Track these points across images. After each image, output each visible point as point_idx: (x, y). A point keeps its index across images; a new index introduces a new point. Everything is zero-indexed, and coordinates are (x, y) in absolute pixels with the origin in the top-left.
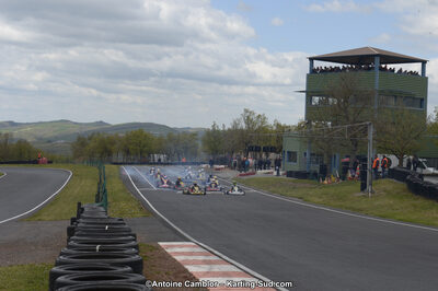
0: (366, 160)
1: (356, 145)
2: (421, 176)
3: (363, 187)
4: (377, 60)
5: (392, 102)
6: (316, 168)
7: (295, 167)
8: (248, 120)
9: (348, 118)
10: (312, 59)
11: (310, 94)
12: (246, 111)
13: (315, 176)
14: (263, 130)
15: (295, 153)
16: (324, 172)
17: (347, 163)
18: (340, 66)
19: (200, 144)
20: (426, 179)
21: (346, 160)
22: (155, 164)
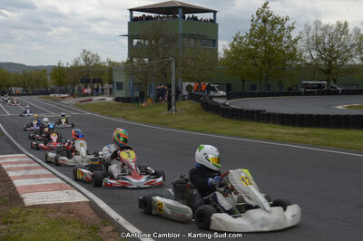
0: (170, 87)
1: (165, 76)
2: (211, 98)
3: (170, 107)
4: (180, 11)
5: (192, 42)
6: (137, 94)
7: (122, 94)
8: (86, 59)
9: (158, 55)
10: (131, 10)
11: (131, 37)
12: (84, 51)
13: (136, 100)
14: (98, 65)
15: (122, 84)
18: (153, 15)
19: (49, 79)
20: (214, 100)
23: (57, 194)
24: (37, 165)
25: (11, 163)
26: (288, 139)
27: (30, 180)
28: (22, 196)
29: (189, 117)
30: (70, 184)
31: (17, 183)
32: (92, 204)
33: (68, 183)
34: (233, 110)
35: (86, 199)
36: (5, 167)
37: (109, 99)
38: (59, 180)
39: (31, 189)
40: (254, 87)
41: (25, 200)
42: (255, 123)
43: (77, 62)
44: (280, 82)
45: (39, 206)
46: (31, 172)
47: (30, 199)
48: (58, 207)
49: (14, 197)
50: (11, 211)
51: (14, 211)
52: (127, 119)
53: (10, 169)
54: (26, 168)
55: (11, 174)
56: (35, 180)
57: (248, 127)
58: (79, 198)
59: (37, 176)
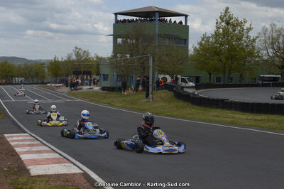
0: (148, 78)
1: (144, 69)
2: (182, 88)
3: (147, 96)
4: (157, 14)
5: (167, 42)
6: (120, 84)
7: (107, 84)
8: (78, 54)
9: (138, 52)
10: (116, 14)
11: (115, 37)
12: (76, 48)
13: (119, 89)
14: (87, 60)
15: (108, 75)
16: (125, 87)
17: (139, 81)
18: (135, 18)
19: (46, 70)
20: (185, 90)
21: (139, 79)
22: (16, 84)
23: (56, 166)
24: (38, 142)
25: (18, 141)
26: (247, 124)
27: (34, 155)
28: (29, 167)
29: (164, 104)
30: (67, 159)
31: (24, 157)
32: (85, 175)
33: (64, 157)
34: (201, 98)
35: (80, 171)
36: (12, 144)
37: (97, 88)
38: (57, 156)
39: (35, 162)
40: (218, 79)
41: (31, 171)
42: (219, 110)
43: (69, 57)
44: (241, 75)
45: (42, 176)
46: (34, 149)
47: (35, 170)
48: (58, 177)
49: (22, 169)
50: (20, 180)
51: (22, 180)
52: (112, 105)
53: (18, 146)
54: (29, 145)
55: (18, 150)
56: (38, 154)
57: (213, 113)
58: (75, 170)
59: (39, 152)
